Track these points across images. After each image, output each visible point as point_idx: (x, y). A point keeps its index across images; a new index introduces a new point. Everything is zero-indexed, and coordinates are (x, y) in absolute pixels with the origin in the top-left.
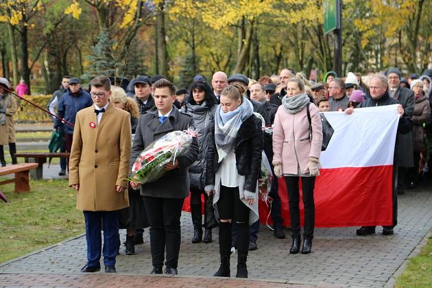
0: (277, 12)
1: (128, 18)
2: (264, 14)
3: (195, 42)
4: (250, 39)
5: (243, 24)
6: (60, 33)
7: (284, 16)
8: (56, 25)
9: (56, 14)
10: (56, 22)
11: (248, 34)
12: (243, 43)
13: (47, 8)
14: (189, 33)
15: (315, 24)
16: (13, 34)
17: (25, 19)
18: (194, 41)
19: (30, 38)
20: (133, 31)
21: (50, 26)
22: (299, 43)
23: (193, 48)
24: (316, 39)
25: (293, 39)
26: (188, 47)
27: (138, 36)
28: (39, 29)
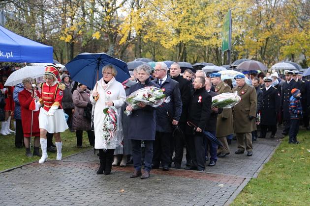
0: (197, 40)
1: (123, 40)
2: (191, 41)
3: (156, 53)
4: (183, 53)
5: (180, 45)
6: (89, 46)
7: (200, 42)
8: (88, 42)
9: (88, 37)
10: (88, 40)
11: (182, 50)
12: (180, 55)
13: (84, 34)
14: (152, 49)
15: (215, 47)
16: (67, 46)
17: (73, 39)
18: (154, 52)
19: (75, 48)
20: (126, 46)
21: (85, 42)
22: (207, 55)
23: (154, 56)
24: (215, 54)
25: (203, 54)
26: (152, 55)
27: (127, 48)
28: (79, 44)
